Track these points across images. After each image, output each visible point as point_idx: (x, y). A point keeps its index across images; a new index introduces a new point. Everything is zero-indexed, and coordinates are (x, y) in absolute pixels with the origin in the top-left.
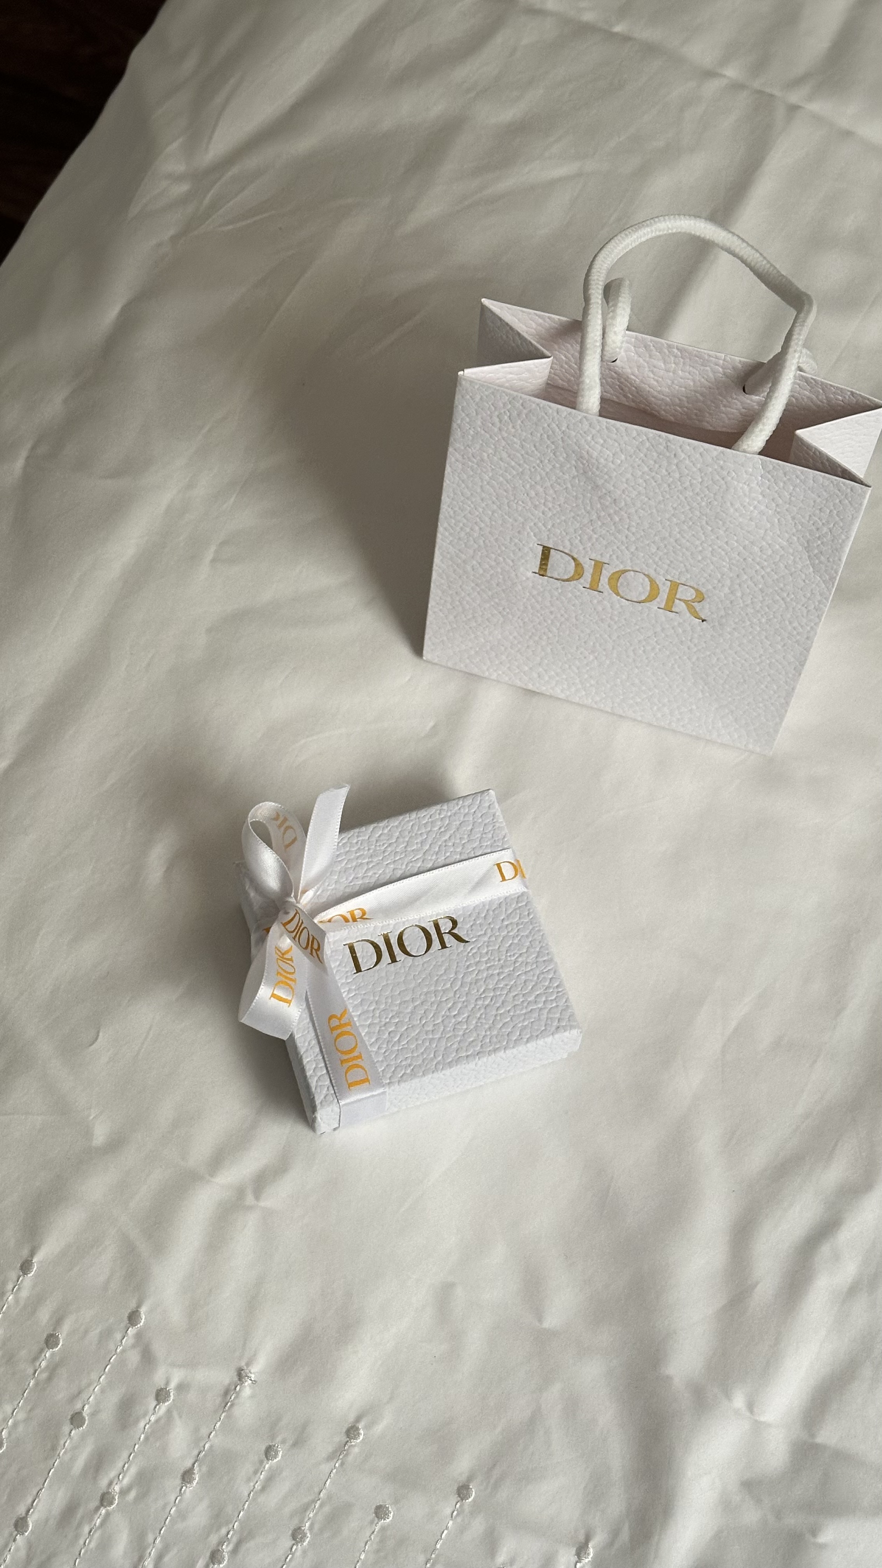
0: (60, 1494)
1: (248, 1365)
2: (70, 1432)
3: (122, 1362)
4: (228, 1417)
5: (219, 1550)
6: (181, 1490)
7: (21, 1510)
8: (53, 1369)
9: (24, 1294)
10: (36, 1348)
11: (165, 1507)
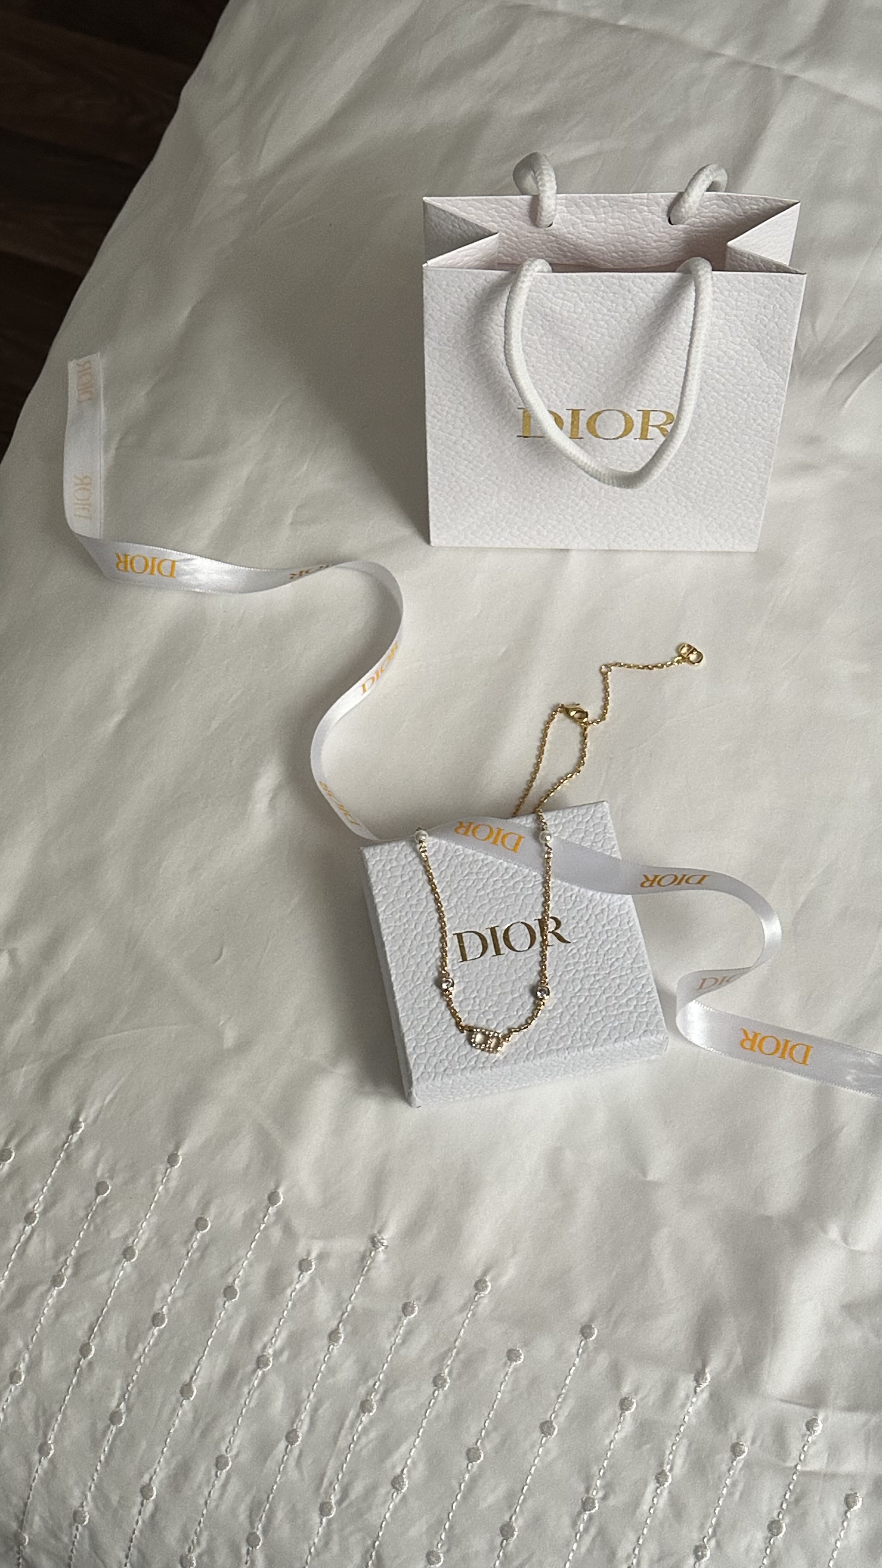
0: (220, 1361)
1: (380, 1232)
2: (224, 1304)
3: (265, 1237)
4: (366, 1280)
5: (367, 1400)
6: (328, 1349)
7: (186, 1378)
8: (204, 1249)
9: (173, 1184)
10: (187, 1231)
11: (315, 1364)
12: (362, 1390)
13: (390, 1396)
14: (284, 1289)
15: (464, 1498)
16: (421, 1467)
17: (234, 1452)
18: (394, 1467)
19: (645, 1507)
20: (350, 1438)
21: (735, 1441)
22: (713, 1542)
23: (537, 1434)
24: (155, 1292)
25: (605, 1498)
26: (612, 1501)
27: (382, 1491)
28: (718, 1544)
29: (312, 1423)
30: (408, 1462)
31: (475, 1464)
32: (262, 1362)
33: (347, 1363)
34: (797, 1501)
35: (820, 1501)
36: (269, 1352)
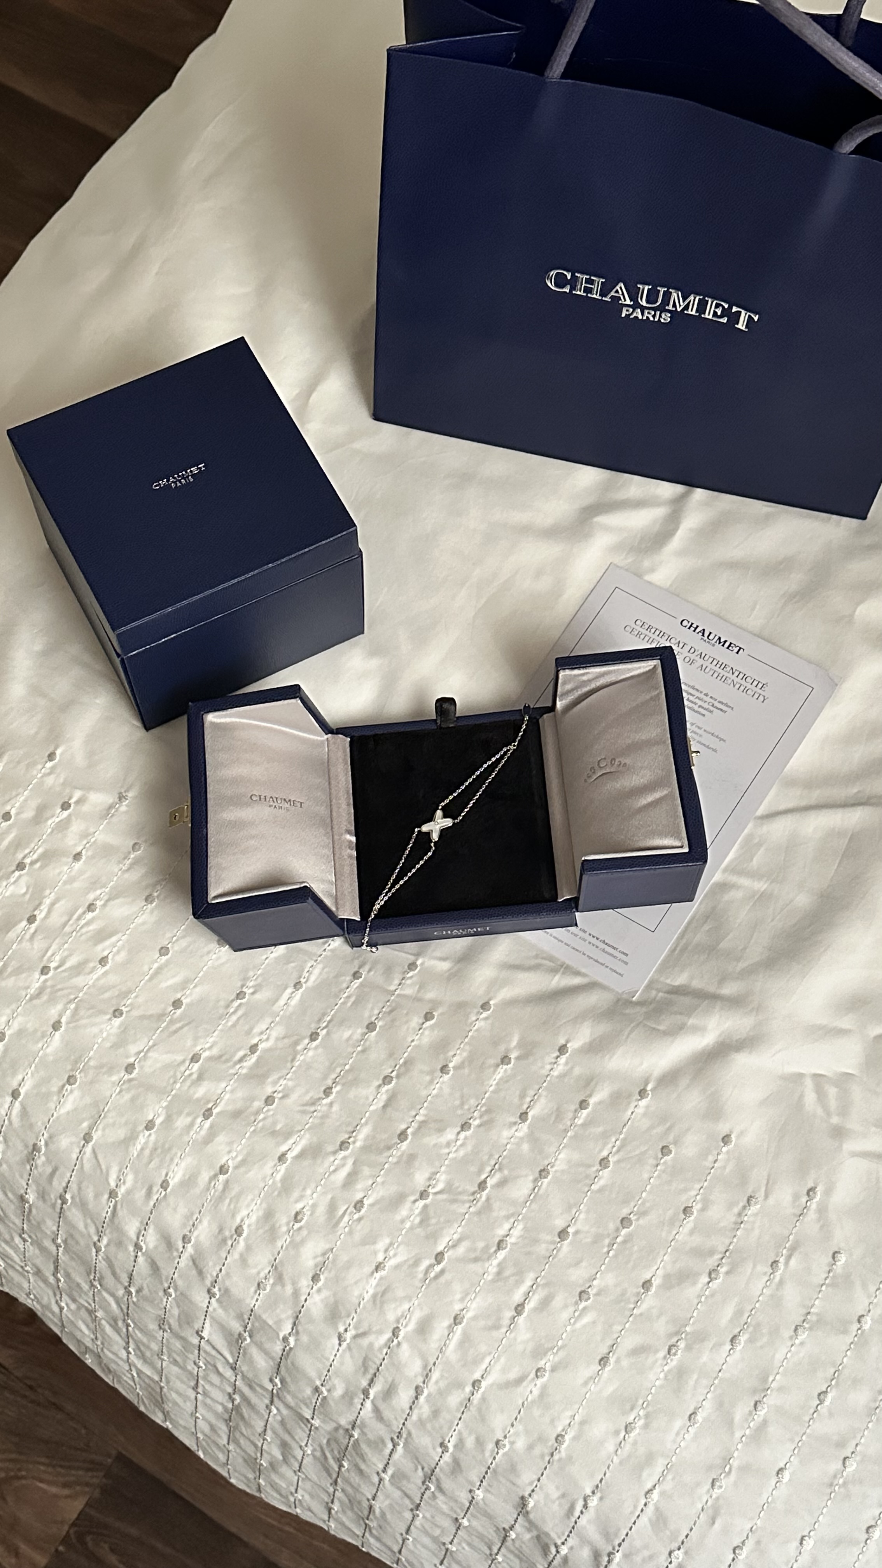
5: (93, 904)
6: (72, 865)
11: (59, 874)
12: (91, 897)
13: (111, 903)
14: (47, 819)
15: (151, 979)
16: (123, 955)
18: (103, 950)
19: (282, 1002)
20: (75, 926)
22: (325, 1031)
25: (253, 993)
26: (258, 996)
27: (91, 965)
28: (328, 1033)
29: (49, 912)
30: (115, 950)
31: (164, 958)
32: (20, 866)
33: (82, 877)
34: (391, 1012)
35: (407, 1014)
36: (28, 861)
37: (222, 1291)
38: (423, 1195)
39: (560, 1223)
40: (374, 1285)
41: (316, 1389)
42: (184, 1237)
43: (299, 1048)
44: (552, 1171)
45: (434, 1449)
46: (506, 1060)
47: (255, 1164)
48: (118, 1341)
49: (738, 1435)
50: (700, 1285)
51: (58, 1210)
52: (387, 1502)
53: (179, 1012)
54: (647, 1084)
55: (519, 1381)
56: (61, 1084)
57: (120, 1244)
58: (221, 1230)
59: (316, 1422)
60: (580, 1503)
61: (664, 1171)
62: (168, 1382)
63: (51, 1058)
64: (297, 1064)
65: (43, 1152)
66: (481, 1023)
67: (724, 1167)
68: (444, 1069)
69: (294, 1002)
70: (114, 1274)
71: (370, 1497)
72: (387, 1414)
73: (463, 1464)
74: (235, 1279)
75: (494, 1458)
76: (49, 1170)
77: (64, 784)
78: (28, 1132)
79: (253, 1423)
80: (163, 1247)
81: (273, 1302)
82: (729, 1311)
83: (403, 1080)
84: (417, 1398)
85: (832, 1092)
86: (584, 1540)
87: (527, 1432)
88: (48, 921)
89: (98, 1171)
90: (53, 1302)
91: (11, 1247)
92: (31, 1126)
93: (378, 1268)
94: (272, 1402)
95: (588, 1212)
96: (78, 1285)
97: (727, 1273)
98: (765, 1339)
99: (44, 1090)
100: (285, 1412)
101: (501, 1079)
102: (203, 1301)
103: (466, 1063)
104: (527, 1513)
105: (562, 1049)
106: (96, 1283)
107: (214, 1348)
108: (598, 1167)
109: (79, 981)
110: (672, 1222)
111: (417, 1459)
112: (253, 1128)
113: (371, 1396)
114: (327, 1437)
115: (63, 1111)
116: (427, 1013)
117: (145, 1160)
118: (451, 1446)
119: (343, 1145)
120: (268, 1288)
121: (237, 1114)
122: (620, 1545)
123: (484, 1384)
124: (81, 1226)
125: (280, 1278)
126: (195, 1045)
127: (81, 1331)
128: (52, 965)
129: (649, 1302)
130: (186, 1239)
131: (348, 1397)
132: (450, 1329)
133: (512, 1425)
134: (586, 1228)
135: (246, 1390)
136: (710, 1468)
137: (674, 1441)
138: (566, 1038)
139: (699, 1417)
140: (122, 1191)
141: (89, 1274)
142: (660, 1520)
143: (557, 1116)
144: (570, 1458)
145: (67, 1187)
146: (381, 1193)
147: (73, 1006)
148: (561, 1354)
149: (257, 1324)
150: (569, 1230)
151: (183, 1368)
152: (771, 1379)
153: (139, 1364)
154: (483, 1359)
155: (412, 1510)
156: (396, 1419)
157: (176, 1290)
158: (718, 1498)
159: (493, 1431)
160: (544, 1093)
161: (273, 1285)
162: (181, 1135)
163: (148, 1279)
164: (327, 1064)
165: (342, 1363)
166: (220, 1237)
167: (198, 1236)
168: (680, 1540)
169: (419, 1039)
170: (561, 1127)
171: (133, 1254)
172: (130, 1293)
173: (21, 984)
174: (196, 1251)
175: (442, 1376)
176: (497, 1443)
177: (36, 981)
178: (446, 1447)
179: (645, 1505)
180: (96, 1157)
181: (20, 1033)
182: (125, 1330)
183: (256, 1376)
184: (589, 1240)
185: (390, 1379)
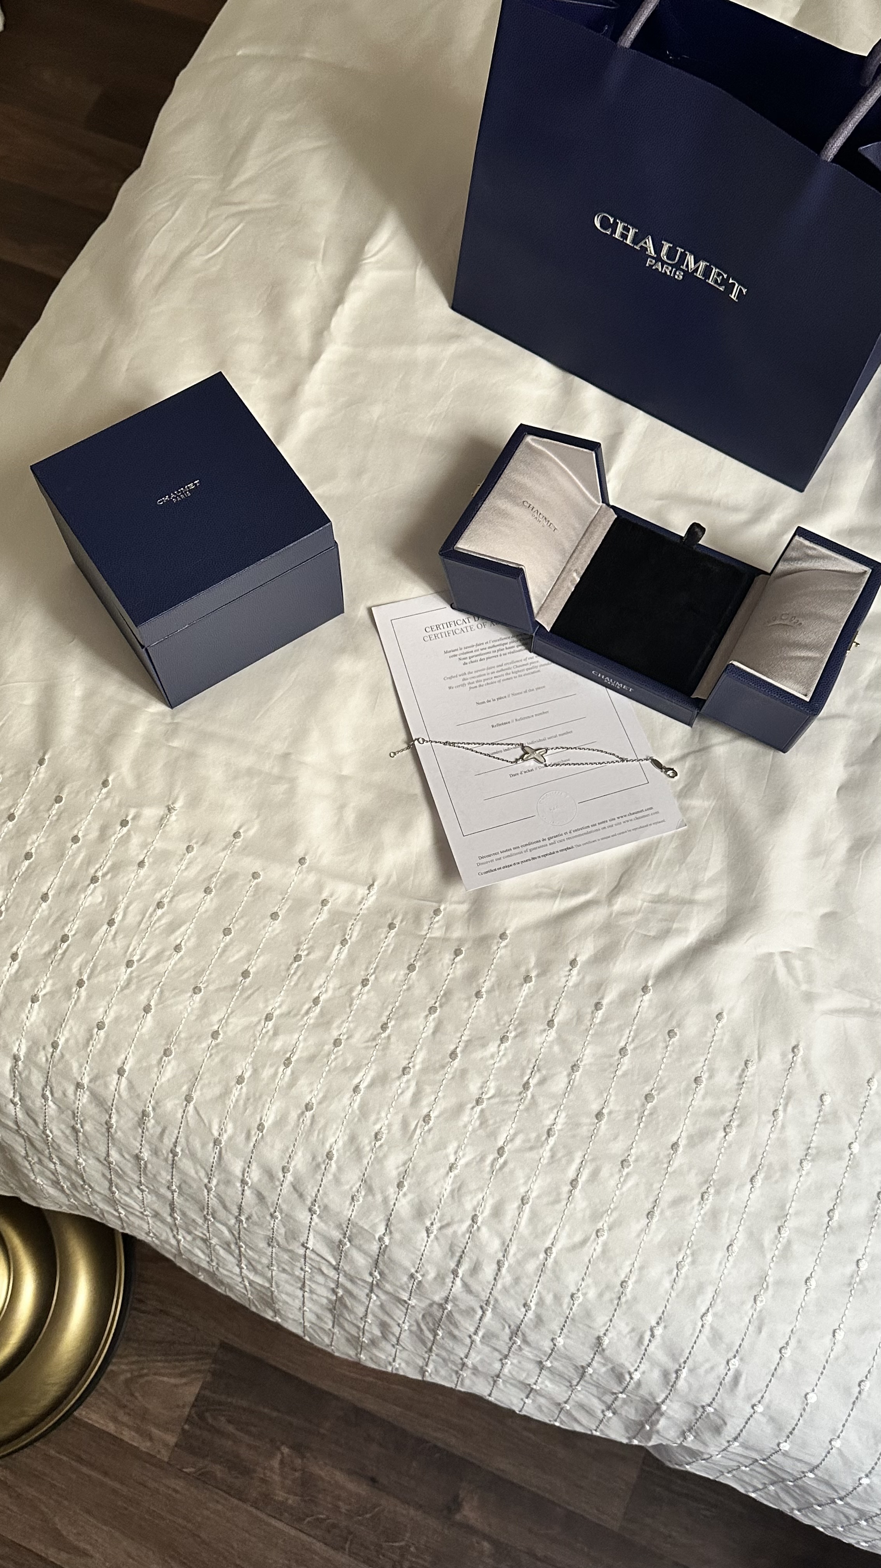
0: (67, 879)
1: (173, 804)
2: (71, 847)
4: (164, 832)
5: (161, 902)
6: (138, 872)
7: (44, 890)
8: (59, 815)
9: (41, 776)
10: (50, 804)
11: (128, 881)
12: (158, 896)
13: (176, 898)
14: (110, 837)
15: (220, 957)
16: (193, 940)
17: (73, 932)
18: (176, 939)
19: (333, 958)
20: (149, 923)
21: (390, 921)
23: (269, 919)
24: (26, 840)
25: (308, 955)
26: (311, 957)
27: (168, 953)
28: (376, 978)
29: (125, 914)
30: (186, 937)
31: (228, 938)
32: (94, 880)
33: (149, 881)
34: (425, 953)
35: (440, 952)
36: (100, 874)
37: (322, 1207)
38: (478, 1102)
39: (595, 1107)
40: (450, 1182)
41: (412, 1276)
42: (283, 1168)
43: (354, 994)
44: (581, 1064)
45: (519, 1309)
46: (528, 979)
47: (333, 1098)
48: (231, 1260)
49: (769, 1257)
50: (718, 1140)
51: (170, 1162)
52: (478, 1358)
53: (248, 980)
54: (647, 982)
55: (584, 1242)
56: (159, 1057)
57: (228, 1182)
58: (314, 1158)
59: (413, 1302)
60: (648, 1333)
61: (673, 1051)
62: (278, 1286)
63: (147, 1037)
64: (355, 1007)
65: (152, 1115)
66: (501, 952)
67: (722, 1040)
68: (478, 994)
69: (343, 956)
70: (225, 1207)
71: (463, 1356)
72: (475, 1287)
73: (544, 1319)
74: (331, 1197)
75: (571, 1309)
76: (159, 1130)
77: (120, 805)
78: (137, 1102)
79: (355, 1309)
80: (266, 1178)
81: (366, 1211)
82: (745, 1158)
83: (446, 1008)
84: (499, 1270)
85: (797, 964)
86: (654, 1363)
87: (596, 1284)
88: (125, 922)
89: (202, 1125)
90: (171, 1235)
91: (131, 1198)
92: (138, 1096)
93: (451, 1169)
94: (371, 1291)
95: (616, 1095)
96: (194, 1221)
97: (739, 1126)
98: (778, 1175)
99: (145, 1064)
100: (383, 1297)
101: (527, 995)
102: (306, 1218)
103: (496, 987)
104: (603, 1350)
105: (573, 963)
106: (210, 1217)
107: (318, 1255)
108: (618, 1056)
109: (160, 968)
110: (686, 1092)
111: (504, 1319)
112: (327, 1068)
113: (460, 1275)
114: (423, 1312)
115: (164, 1079)
116: (456, 950)
117: (241, 1109)
118: (533, 1306)
119: (405, 1070)
120: (361, 1199)
121: (312, 1059)
122: (685, 1362)
123: (554, 1250)
124: (192, 1172)
125: (370, 1190)
126: (267, 1006)
127: (197, 1256)
128: (135, 958)
129: (679, 1160)
130: (285, 1170)
131: (440, 1278)
132: (520, 1209)
133: (583, 1279)
134: (618, 1108)
135: (349, 1285)
136: (750, 1288)
137: (718, 1270)
138: (574, 953)
139: (735, 1248)
140: (225, 1138)
141: (202, 1210)
142: (716, 1337)
143: (578, 1019)
144: (635, 1299)
145: (176, 1142)
146: (443, 1106)
147: (158, 990)
148: (615, 1215)
149: (354, 1231)
150: (604, 1111)
151: (292, 1275)
152: (787, 1207)
153: (252, 1276)
154: (551, 1229)
155: (501, 1360)
156: (483, 1290)
157: (281, 1213)
158: (761, 1311)
159: (567, 1287)
160: (564, 1002)
161: (365, 1195)
162: (267, 1084)
163: (256, 1208)
164: (380, 1004)
165: (431, 1252)
166: (314, 1163)
167: (295, 1166)
168: (735, 1350)
169: (454, 972)
170: (583, 1027)
171: (240, 1189)
172: (241, 1221)
173: (110, 978)
174: (295, 1178)
175: (519, 1249)
176: (572, 1296)
177: (124, 974)
178: (529, 1307)
179: (702, 1326)
180: (198, 1113)
181: (117, 1020)
182: (237, 1251)
183: (357, 1272)
184: (621, 1117)
185: (475, 1258)
